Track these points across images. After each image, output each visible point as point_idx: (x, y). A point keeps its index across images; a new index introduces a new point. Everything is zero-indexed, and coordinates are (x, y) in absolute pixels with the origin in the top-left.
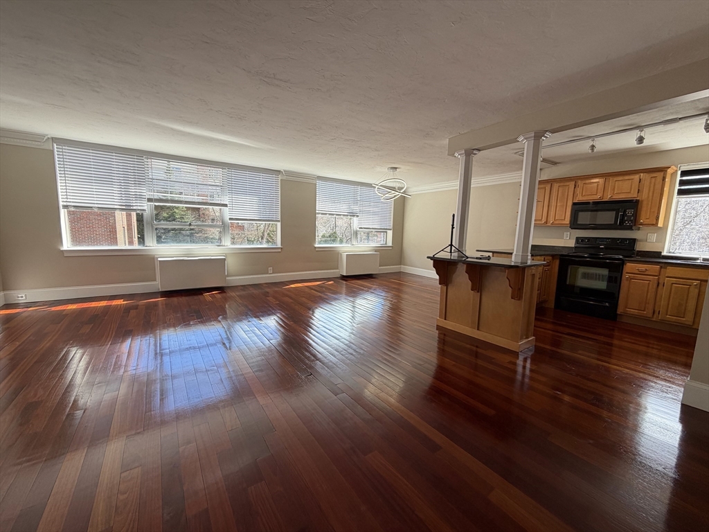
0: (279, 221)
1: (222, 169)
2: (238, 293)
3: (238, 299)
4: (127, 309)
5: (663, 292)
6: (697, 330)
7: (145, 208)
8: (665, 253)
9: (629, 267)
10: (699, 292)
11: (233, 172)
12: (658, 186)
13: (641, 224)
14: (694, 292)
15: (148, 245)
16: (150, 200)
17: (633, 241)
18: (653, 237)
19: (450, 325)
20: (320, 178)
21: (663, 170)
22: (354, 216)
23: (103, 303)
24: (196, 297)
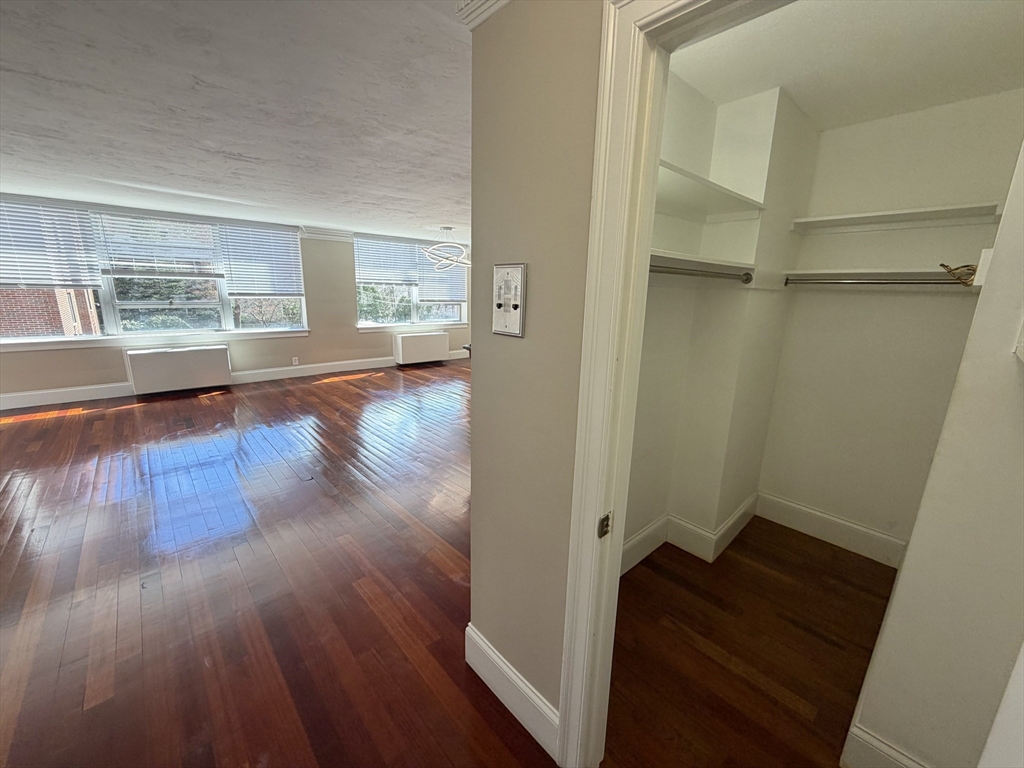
0: (302, 295)
1: (212, 225)
2: (247, 394)
3: (246, 401)
4: (89, 421)
7: (99, 283)
11: (229, 228)
15: (110, 333)
16: (105, 272)
20: (357, 234)
22: (411, 284)
23: (53, 414)
24: (187, 401)
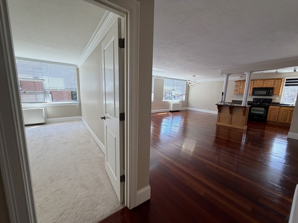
0: (153, 92)
5: (281, 114)
6: (290, 124)
8: (280, 103)
9: (271, 107)
10: (291, 114)
12: (280, 84)
13: (274, 94)
14: (289, 114)
17: (271, 99)
18: (277, 98)
19: (221, 124)
20: (165, 78)
21: (281, 79)
22: (174, 90)
